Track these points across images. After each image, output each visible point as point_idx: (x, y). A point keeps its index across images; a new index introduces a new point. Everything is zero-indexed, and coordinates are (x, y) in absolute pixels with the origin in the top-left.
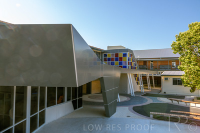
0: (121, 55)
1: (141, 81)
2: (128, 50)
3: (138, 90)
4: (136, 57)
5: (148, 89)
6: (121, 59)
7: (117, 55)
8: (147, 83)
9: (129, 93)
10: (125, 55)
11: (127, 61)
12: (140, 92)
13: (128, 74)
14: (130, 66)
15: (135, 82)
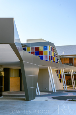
0: (41, 48)
1: (64, 80)
4: (59, 54)
7: (37, 49)
8: (71, 84)
9: (50, 90)
10: (46, 49)
11: (48, 55)
12: (64, 90)
14: (51, 61)
15: (58, 79)
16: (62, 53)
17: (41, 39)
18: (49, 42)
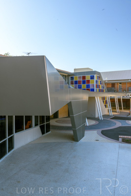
0: (88, 77)
1: (109, 103)
2: (95, 72)
3: (106, 113)
4: (104, 80)
5: (116, 112)
6: (88, 81)
7: (84, 78)
9: (97, 116)
10: (92, 78)
11: (95, 84)
12: (109, 115)
13: (96, 98)
14: (98, 89)
15: (103, 105)
16: (105, 79)
17: (88, 68)
18: (95, 71)
